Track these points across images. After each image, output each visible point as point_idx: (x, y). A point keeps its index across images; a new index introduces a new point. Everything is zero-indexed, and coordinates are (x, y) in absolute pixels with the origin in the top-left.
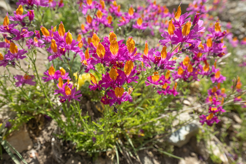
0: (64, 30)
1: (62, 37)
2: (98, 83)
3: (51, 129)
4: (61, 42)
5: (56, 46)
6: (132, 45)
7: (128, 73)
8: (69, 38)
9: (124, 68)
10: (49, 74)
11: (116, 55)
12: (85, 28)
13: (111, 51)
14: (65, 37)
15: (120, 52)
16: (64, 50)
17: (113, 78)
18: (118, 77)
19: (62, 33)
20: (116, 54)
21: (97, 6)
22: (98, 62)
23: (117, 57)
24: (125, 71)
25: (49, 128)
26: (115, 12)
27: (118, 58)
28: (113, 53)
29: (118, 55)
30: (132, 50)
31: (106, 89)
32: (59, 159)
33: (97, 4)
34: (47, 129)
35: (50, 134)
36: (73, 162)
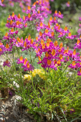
0: (30, 38)
3: (12, 100)
4: (28, 43)
9: (52, 53)
10: (20, 60)
11: (49, 47)
12: (38, 39)
13: (47, 45)
14: (30, 41)
15: (50, 46)
16: (29, 46)
17: (47, 57)
21: (45, 27)
25: (11, 100)
26: (57, 29)
27: (49, 48)
33: (46, 26)
34: (10, 100)
35: (12, 103)
36: (24, 120)
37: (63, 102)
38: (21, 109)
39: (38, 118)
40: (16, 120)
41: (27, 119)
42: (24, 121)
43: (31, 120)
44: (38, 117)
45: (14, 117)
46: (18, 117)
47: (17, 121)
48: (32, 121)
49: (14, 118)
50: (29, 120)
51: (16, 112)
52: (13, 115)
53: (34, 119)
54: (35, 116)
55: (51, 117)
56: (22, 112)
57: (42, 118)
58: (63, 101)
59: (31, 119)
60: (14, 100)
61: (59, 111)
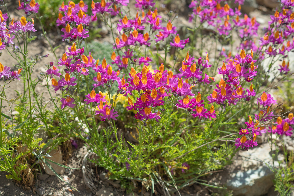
0: (106, 64)
1: (105, 69)
2: (133, 105)
3: (80, 157)
4: (104, 73)
5: (101, 77)
6: (158, 77)
7: (154, 97)
8: (110, 71)
9: (152, 94)
10: (91, 97)
13: (143, 82)
14: (107, 69)
15: (148, 82)
16: (106, 80)
17: (143, 101)
18: (147, 100)
19: (104, 66)
20: (146, 84)
22: (134, 89)
23: (147, 86)
24: (152, 96)
25: (78, 156)
28: (144, 83)
29: (147, 85)
30: (157, 80)
31: (139, 109)
32: (90, 185)
34: (76, 157)
35: (79, 161)
36: (105, 192)
37: (169, 156)
38: (97, 173)
39: (128, 185)
40: (91, 192)
41: (109, 189)
42: (104, 194)
43: (116, 190)
44: (127, 183)
45: (87, 188)
46: (94, 189)
47: (93, 194)
48: (118, 191)
49: (87, 190)
50: (112, 190)
51: (90, 180)
52: (86, 186)
53: (122, 188)
54: (122, 182)
55: (151, 185)
56: (99, 177)
57: (135, 184)
58: (170, 154)
59: (116, 188)
60: (82, 156)
61: (162, 169)
